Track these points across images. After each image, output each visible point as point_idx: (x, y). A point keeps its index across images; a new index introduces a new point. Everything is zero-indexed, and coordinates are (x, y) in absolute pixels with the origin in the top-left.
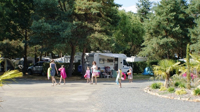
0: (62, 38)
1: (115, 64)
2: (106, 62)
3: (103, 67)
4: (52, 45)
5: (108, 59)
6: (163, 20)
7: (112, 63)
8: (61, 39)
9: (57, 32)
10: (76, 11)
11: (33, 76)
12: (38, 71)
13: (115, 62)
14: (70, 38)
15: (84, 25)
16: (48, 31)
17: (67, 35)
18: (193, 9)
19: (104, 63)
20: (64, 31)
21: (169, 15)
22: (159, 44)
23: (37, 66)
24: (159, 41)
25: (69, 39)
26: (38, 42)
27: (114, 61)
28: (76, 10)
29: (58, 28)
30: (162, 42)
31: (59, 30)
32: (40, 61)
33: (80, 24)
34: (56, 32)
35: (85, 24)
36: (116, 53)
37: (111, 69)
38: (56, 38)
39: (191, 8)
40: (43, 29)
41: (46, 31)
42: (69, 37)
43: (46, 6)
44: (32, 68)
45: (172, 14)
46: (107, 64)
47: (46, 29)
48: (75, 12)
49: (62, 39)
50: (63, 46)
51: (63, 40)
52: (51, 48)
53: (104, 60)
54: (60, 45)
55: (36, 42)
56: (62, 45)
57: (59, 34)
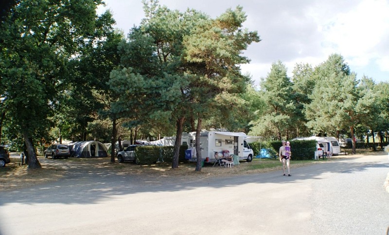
0: (164, 102)
1: (234, 146)
2: (223, 143)
3: (221, 151)
4: (146, 114)
5: (226, 140)
6: (275, 95)
7: (230, 145)
8: (162, 104)
9: (156, 93)
10: (188, 58)
11: (124, 165)
12: (130, 157)
13: (234, 144)
14: (179, 103)
15: (202, 80)
16: (140, 89)
17: (173, 97)
18: (300, 85)
19: (221, 145)
20: (168, 89)
21: (281, 90)
22: (274, 121)
23: (129, 151)
24: (273, 118)
25: (177, 104)
26: (122, 111)
27: (233, 142)
28: (188, 56)
29: (157, 85)
30: (277, 119)
31: (158, 88)
32: (134, 144)
33: (195, 79)
34: (154, 92)
35: (204, 78)
36: (235, 132)
37: (230, 154)
38: (153, 102)
39: (299, 85)
40: (130, 85)
41: (134, 89)
42: (177, 100)
43: (138, 51)
44: (124, 153)
45: (284, 88)
46: (226, 147)
47: (136, 85)
48: (186, 60)
49: (165, 104)
50: (167, 115)
51: (167, 105)
52: (144, 120)
53: (220, 142)
54: (162, 113)
55: (119, 111)
56: (166, 113)
57: (159, 95)
